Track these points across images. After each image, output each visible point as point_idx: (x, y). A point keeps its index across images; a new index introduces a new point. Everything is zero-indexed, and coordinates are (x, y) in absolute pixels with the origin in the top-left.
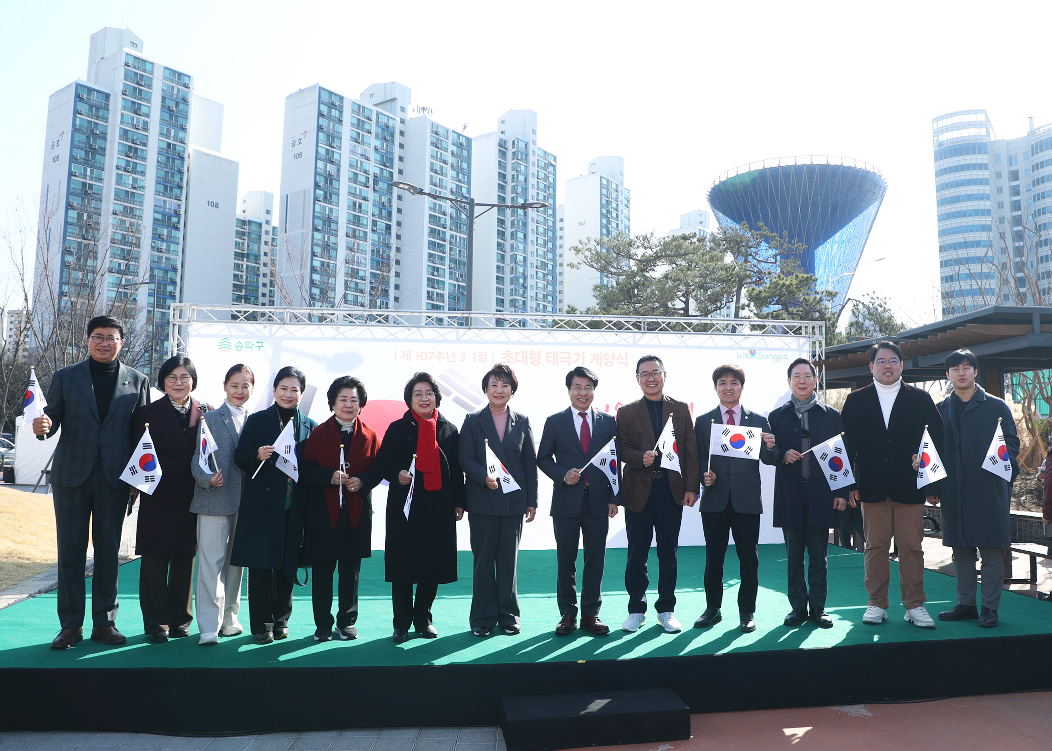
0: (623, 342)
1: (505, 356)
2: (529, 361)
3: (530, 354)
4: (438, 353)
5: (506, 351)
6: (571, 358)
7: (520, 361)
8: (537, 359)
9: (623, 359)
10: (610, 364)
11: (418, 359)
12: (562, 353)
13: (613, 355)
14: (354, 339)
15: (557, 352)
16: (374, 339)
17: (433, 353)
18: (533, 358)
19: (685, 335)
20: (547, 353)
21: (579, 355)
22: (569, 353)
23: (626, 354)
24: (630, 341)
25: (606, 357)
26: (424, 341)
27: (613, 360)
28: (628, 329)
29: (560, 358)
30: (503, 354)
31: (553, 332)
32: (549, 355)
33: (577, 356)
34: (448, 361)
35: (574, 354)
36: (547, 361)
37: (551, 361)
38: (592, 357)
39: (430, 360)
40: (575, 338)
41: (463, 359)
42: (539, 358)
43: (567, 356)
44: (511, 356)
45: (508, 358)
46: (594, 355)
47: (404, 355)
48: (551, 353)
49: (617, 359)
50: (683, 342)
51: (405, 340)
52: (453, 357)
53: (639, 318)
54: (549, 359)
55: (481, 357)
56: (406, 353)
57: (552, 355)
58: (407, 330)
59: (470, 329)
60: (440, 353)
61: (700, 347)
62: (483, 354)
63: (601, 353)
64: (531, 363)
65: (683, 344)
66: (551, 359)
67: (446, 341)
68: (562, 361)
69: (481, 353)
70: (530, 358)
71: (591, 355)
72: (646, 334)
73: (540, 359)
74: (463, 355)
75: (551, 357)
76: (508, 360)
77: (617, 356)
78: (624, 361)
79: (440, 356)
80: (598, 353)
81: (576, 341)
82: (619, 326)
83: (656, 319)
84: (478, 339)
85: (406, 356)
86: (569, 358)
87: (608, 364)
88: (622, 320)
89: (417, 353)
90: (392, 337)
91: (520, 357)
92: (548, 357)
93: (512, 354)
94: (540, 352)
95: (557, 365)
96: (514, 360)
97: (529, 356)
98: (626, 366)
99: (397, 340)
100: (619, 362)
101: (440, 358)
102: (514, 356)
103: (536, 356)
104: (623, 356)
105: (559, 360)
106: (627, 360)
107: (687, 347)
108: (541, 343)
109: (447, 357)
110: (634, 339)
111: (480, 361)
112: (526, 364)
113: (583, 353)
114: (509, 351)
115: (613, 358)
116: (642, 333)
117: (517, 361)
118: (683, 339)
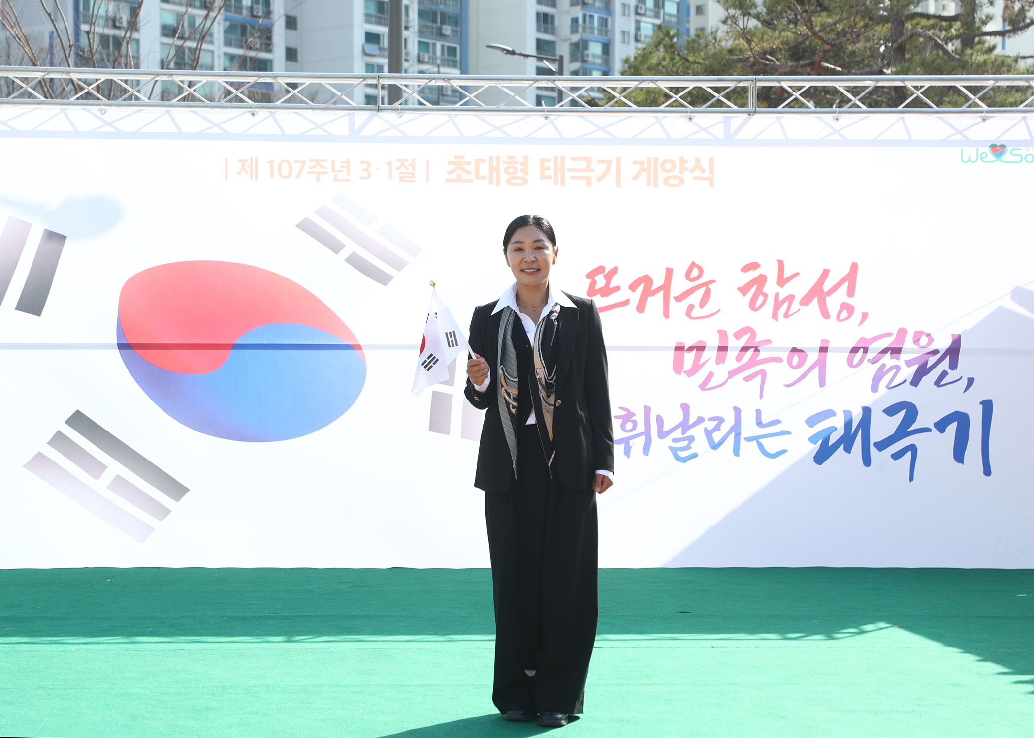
0: (703, 135)
1: (453, 167)
2: (504, 177)
3: (504, 163)
4: (314, 163)
5: (456, 157)
6: (593, 170)
7: (484, 177)
8: (520, 174)
9: (703, 171)
10: (676, 181)
11: (272, 176)
12: (573, 159)
13: (683, 161)
14: (137, 135)
15: (563, 158)
16: (180, 135)
17: (303, 163)
18: (511, 170)
19: (844, 116)
20: (542, 161)
21: (609, 163)
22: (589, 160)
23: (711, 160)
24: (719, 131)
25: (668, 166)
26: (284, 137)
27: (682, 172)
28: (719, 104)
29: (569, 170)
30: (450, 163)
31: (553, 116)
32: (546, 164)
33: (604, 166)
34: (336, 179)
35: (600, 162)
36: (543, 177)
37: (549, 177)
38: (638, 167)
39: (298, 176)
40: (599, 128)
41: (365, 174)
42: (525, 171)
43: (583, 165)
44: (465, 167)
45: (459, 171)
46: (641, 163)
47: (243, 168)
48: (549, 160)
49: (692, 171)
50: (836, 131)
51: (244, 137)
52: (345, 170)
53: (740, 81)
54: (547, 173)
55: (403, 169)
56: (247, 164)
57: (551, 165)
58: (249, 115)
59: (379, 110)
60: (318, 162)
61: (876, 142)
62: (406, 164)
63: (656, 159)
64: (509, 181)
65: (836, 137)
66: (550, 173)
67: (330, 138)
68: (572, 177)
69: (402, 162)
70: (506, 171)
71: (635, 162)
72: (756, 115)
73: (526, 173)
74: (365, 166)
75: (549, 168)
76: (459, 175)
77: (690, 165)
78: (707, 174)
79: (318, 169)
80: (649, 160)
81: (601, 135)
82: (698, 98)
83: (779, 81)
84: (393, 133)
85: (248, 170)
86: (589, 169)
87: (671, 181)
88: (704, 85)
89: (271, 163)
90: (215, 130)
91: (484, 169)
92: (543, 168)
93: (469, 163)
94: (526, 158)
95: (563, 184)
96: (472, 176)
97: (503, 167)
98: (711, 185)
99: (227, 136)
100: (695, 178)
101: (318, 174)
102: (471, 168)
103: (519, 167)
104: (705, 164)
105: (568, 175)
106: (711, 171)
107: (845, 142)
108: (527, 140)
109: (333, 170)
110: (727, 128)
111: (401, 179)
112: (498, 184)
113: (619, 160)
114: (462, 157)
115: (683, 169)
116: (750, 113)
117: (478, 177)
118: (837, 125)
